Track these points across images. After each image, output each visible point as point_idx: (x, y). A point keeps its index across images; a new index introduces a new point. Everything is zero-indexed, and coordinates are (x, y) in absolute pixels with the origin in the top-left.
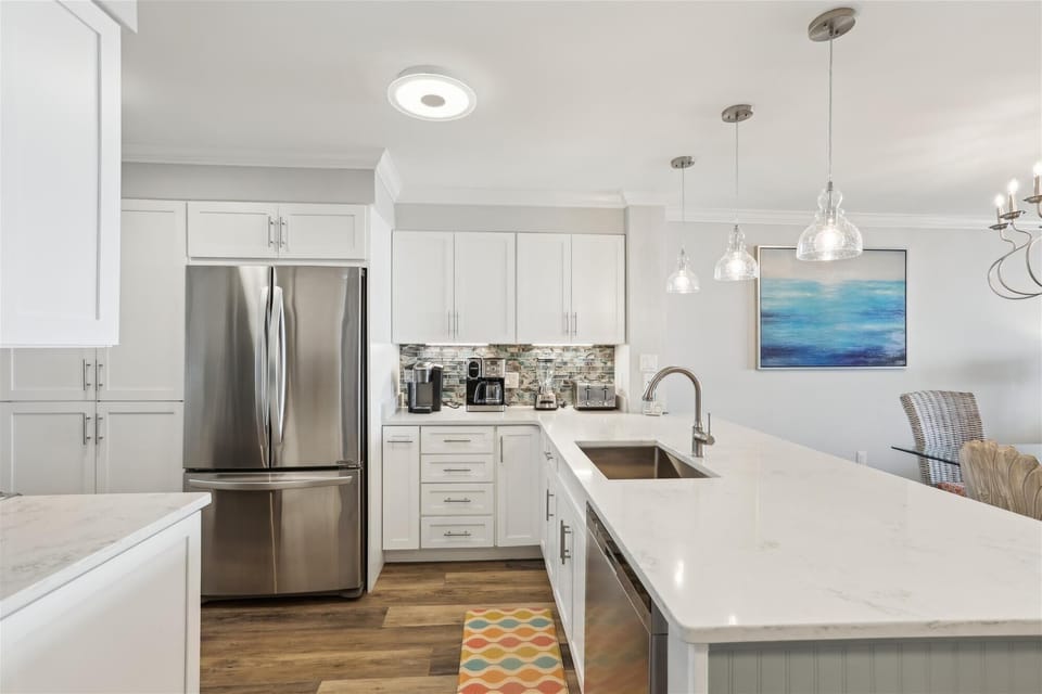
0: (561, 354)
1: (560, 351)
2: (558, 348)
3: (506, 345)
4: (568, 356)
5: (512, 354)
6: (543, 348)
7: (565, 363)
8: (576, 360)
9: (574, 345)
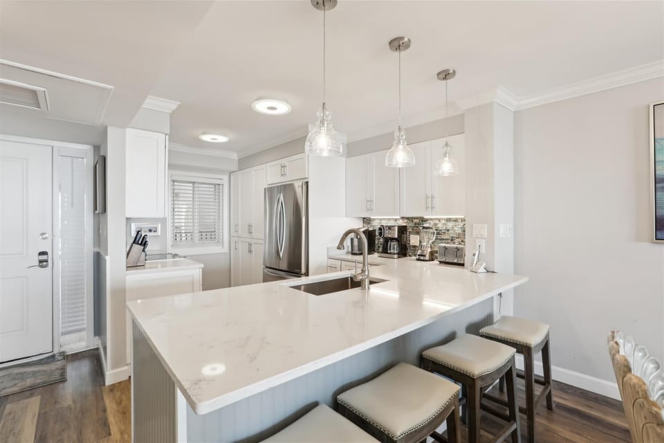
0: (445, 224)
1: (443, 222)
2: (443, 219)
3: (412, 218)
4: (450, 225)
5: (416, 224)
6: (434, 219)
7: (448, 230)
8: (455, 228)
9: (454, 217)
